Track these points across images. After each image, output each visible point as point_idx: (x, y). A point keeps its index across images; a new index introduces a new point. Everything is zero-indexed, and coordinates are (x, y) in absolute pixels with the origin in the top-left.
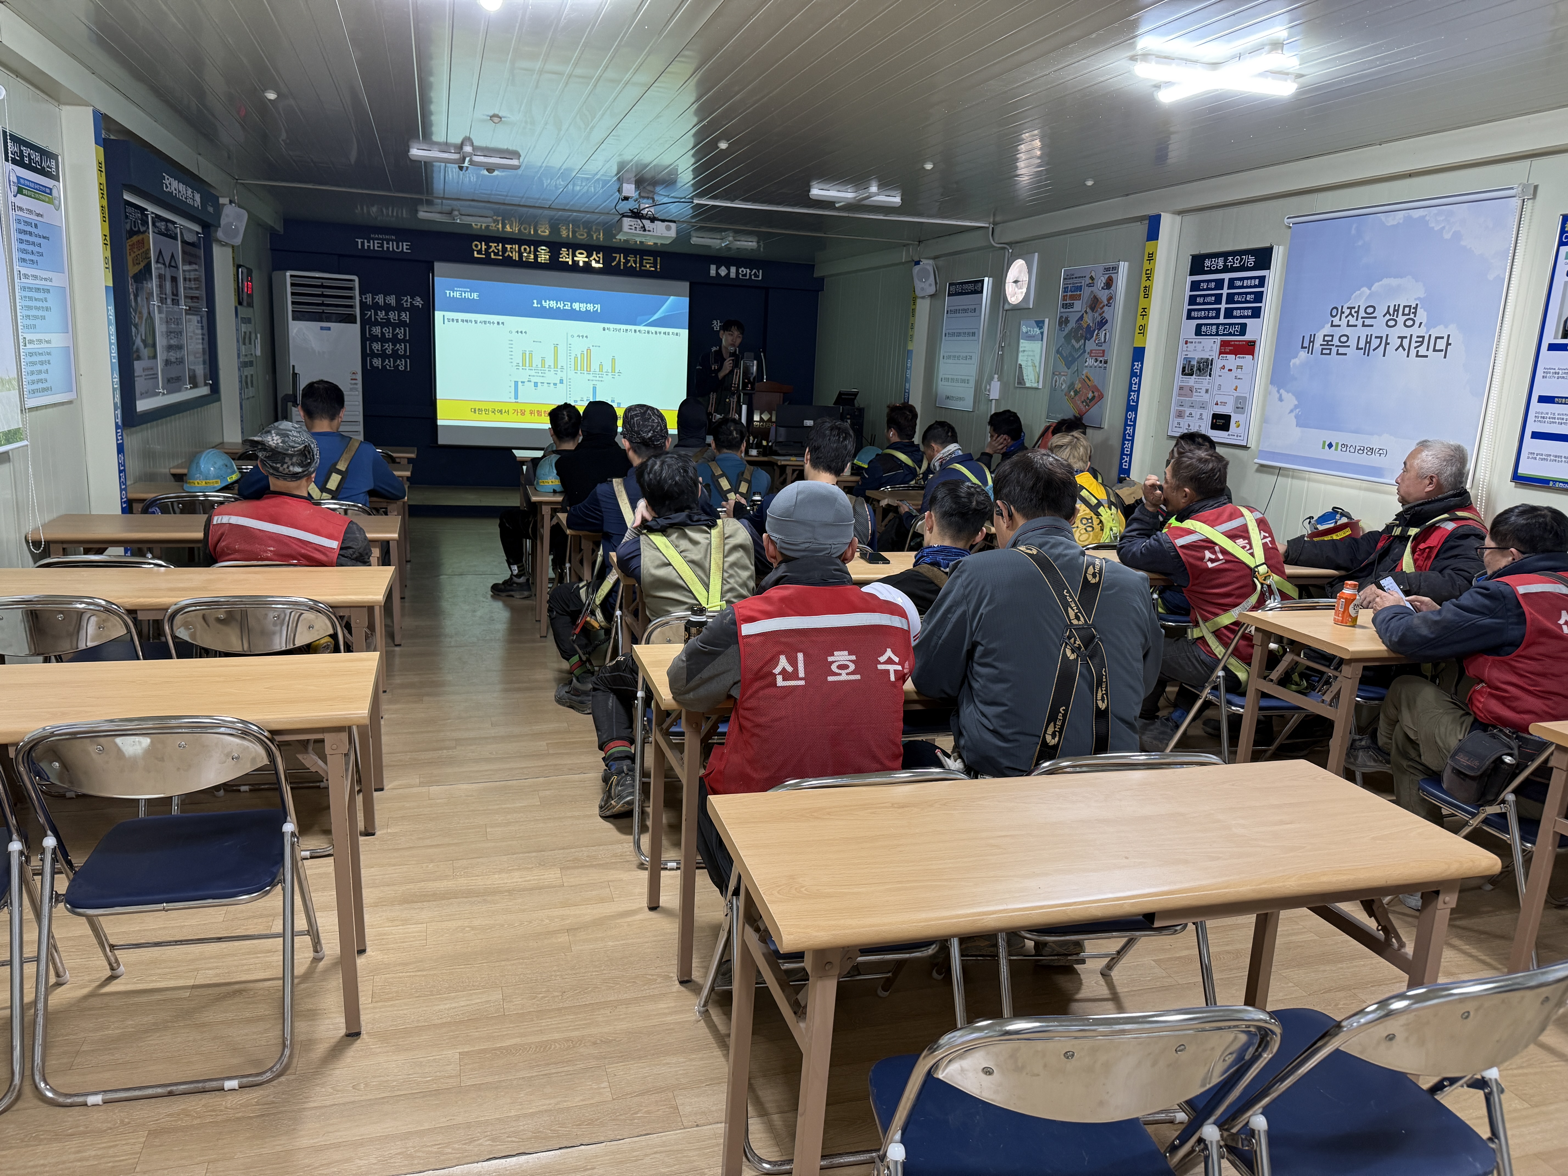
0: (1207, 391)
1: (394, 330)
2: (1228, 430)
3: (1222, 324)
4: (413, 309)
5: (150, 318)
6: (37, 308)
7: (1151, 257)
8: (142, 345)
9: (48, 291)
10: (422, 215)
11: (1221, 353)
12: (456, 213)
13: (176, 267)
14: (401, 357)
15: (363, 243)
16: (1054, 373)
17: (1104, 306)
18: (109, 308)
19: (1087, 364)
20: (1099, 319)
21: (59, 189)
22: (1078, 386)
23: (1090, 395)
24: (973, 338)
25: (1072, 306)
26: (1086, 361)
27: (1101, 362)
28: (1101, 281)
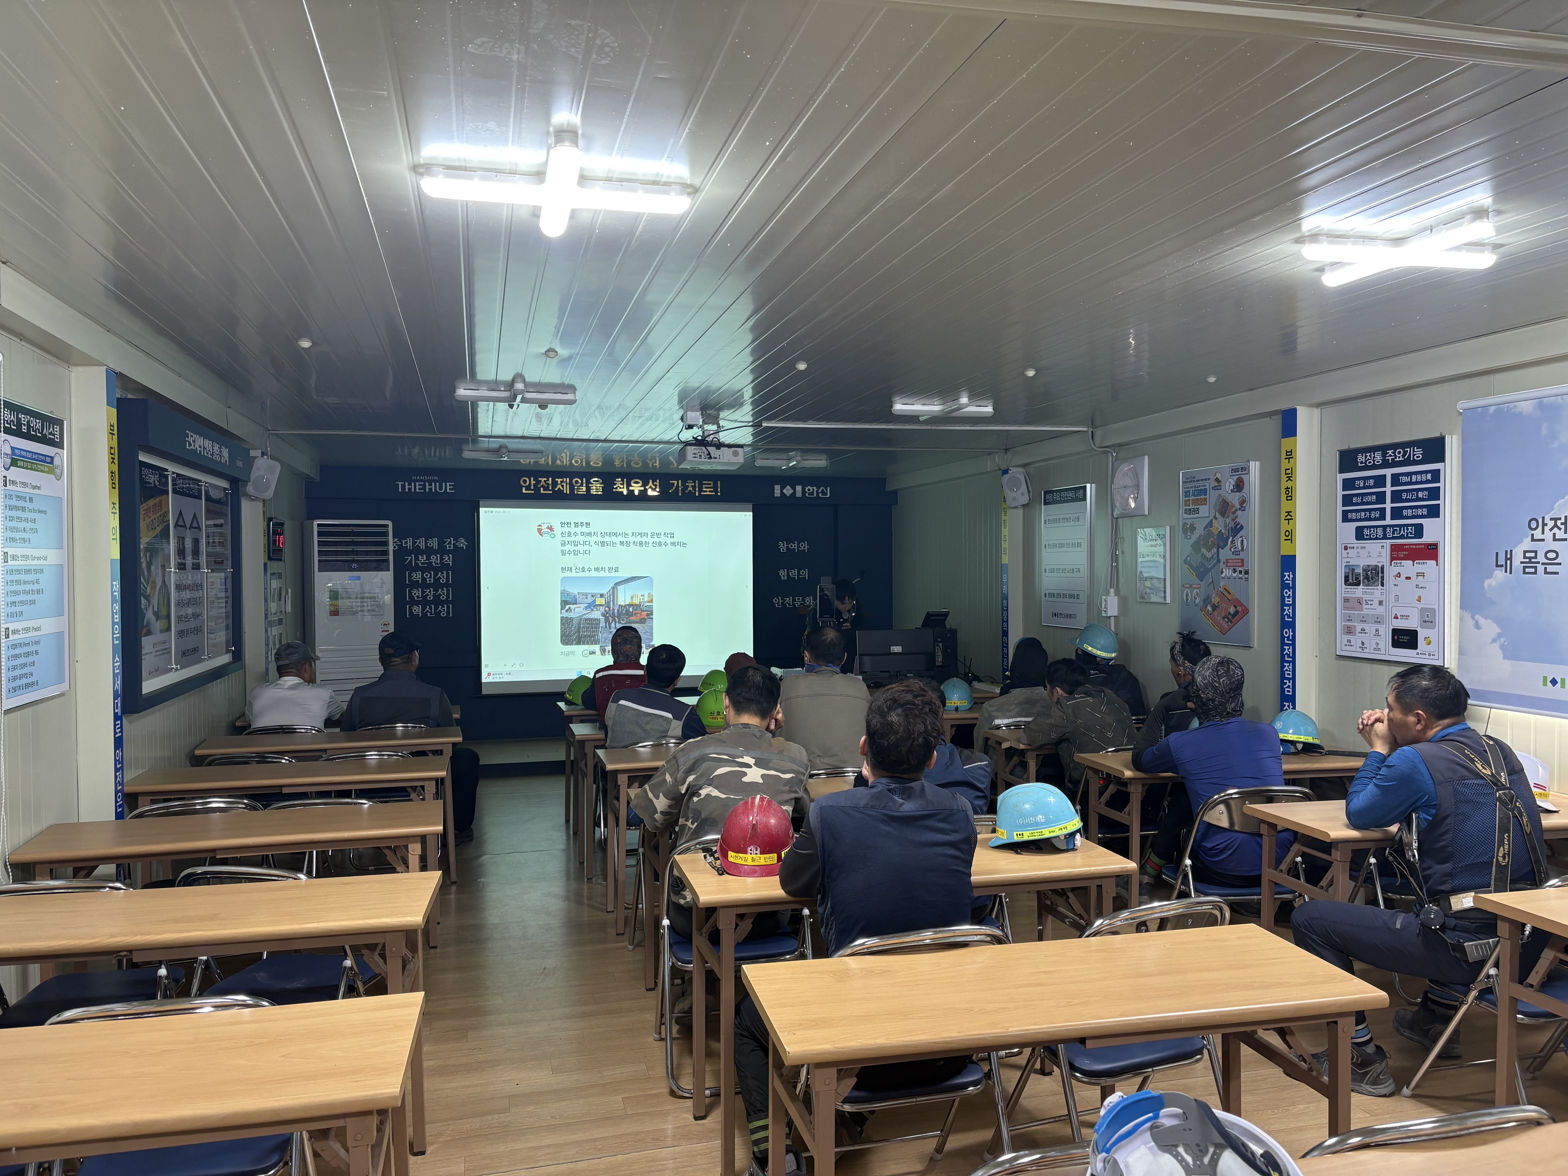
0: (1381, 603)
1: (436, 574)
2: (1416, 648)
3: (1390, 526)
4: (456, 551)
5: (165, 586)
6: (27, 592)
7: (1290, 455)
8: (153, 618)
9: (42, 571)
10: (467, 454)
11: (1392, 559)
12: (504, 450)
13: (199, 528)
14: (442, 603)
15: (403, 486)
16: (1183, 586)
17: (1237, 510)
18: (114, 583)
19: (1223, 575)
20: (1232, 525)
21: (62, 456)
22: (1215, 600)
23: (1232, 610)
24: (1079, 549)
25: (1197, 511)
26: (1222, 572)
27: (1240, 572)
28: (1229, 484)
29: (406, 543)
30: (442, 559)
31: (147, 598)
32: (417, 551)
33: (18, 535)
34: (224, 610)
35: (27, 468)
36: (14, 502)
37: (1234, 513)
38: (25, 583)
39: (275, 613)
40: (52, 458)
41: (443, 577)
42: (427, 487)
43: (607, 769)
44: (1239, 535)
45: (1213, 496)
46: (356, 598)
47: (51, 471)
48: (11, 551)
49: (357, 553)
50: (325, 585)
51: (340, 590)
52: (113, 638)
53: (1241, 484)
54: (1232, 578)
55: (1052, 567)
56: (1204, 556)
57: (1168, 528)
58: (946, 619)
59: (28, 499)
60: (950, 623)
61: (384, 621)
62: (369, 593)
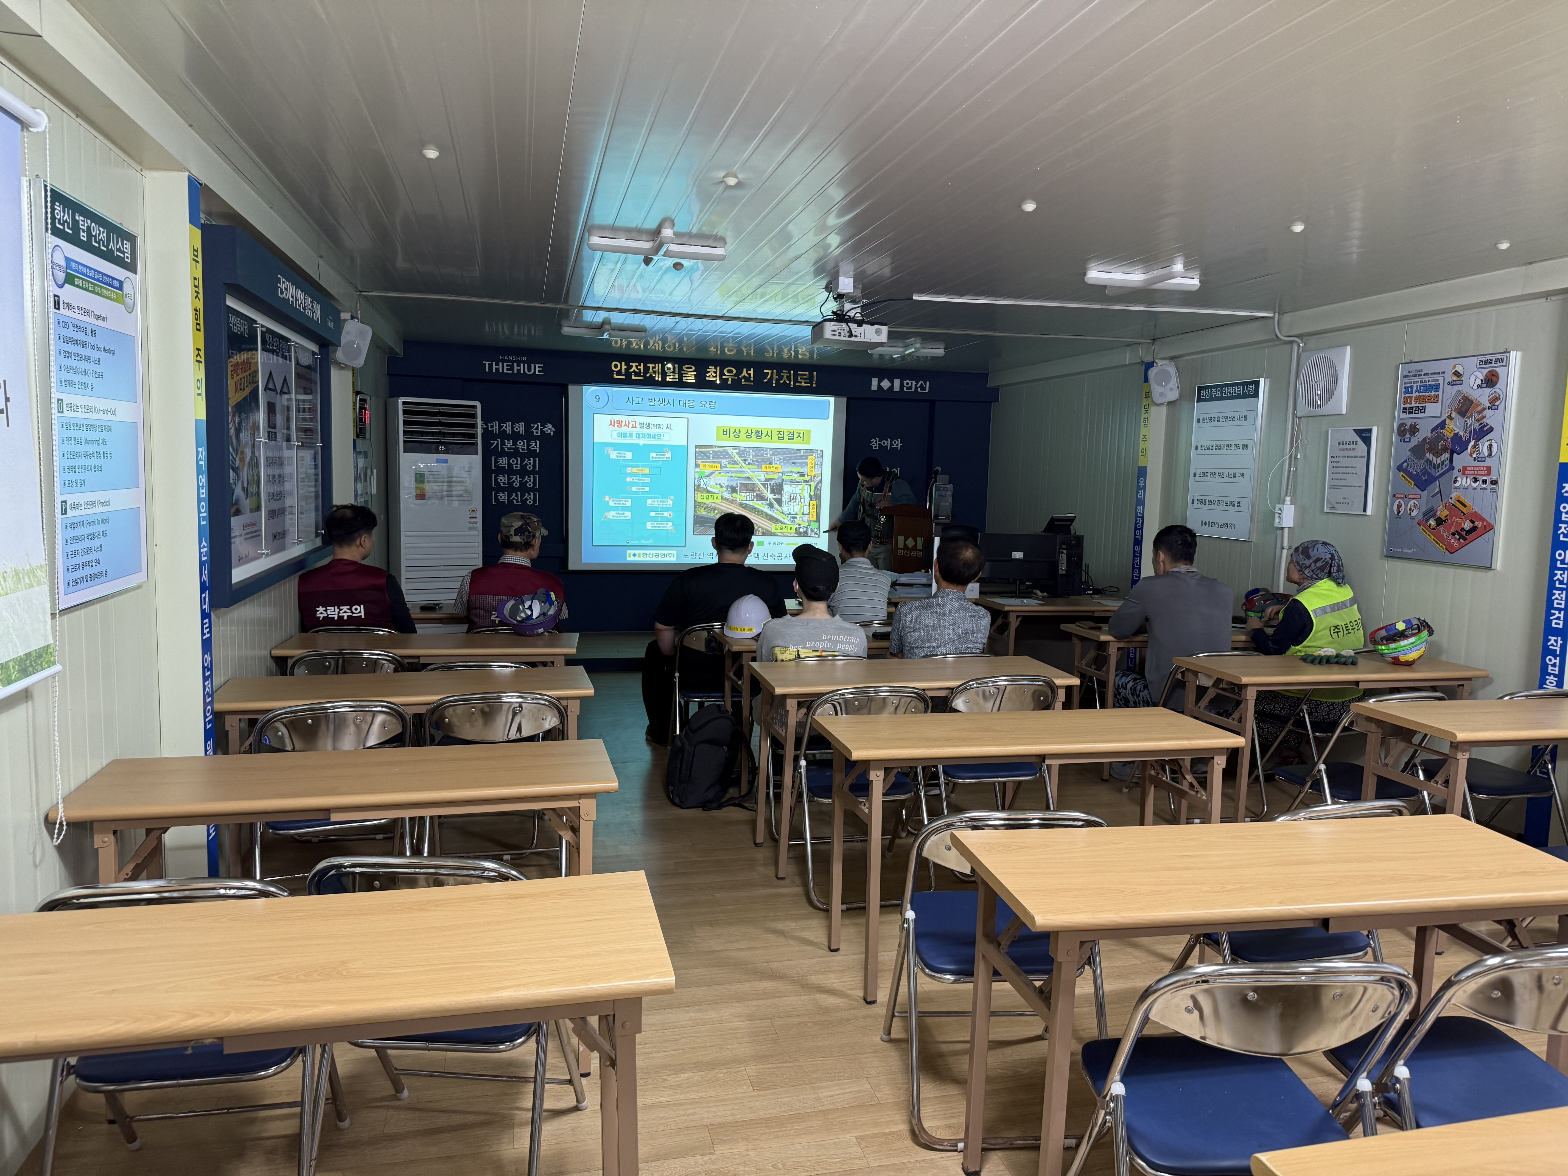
1: (522, 461)
4: (543, 437)
5: (254, 458)
6: (89, 455)
8: (243, 495)
9: (109, 429)
10: (566, 331)
12: (607, 325)
13: (289, 395)
14: (529, 491)
15: (491, 366)
16: (1394, 496)
17: (1485, 409)
18: (200, 449)
19: (1457, 485)
20: (1477, 426)
21: (132, 282)
22: (1442, 513)
23: (1467, 525)
24: (1245, 451)
25: (1423, 410)
26: (1456, 481)
27: (1484, 482)
28: (1475, 377)
29: (492, 427)
30: (528, 445)
31: (236, 470)
32: (503, 436)
33: (77, 378)
34: (313, 489)
35: (87, 290)
36: (70, 333)
37: (1479, 412)
38: (87, 442)
39: (362, 495)
40: (121, 283)
41: (530, 463)
42: (516, 368)
43: (776, 693)
44: (1486, 438)
45: (1448, 394)
46: (443, 482)
47: (120, 300)
48: (67, 399)
49: (444, 434)
50: (411, 467)
51: (426, 473)
52: (199, 518)
53: (1494, 378)
54: (1471, 489)
55: (1205, 471)
56: (1428, 462)
58: (1071, 525)
59: (89, 331)
60: (1077, 528)
61: (472, 507)
62: (457, 477)
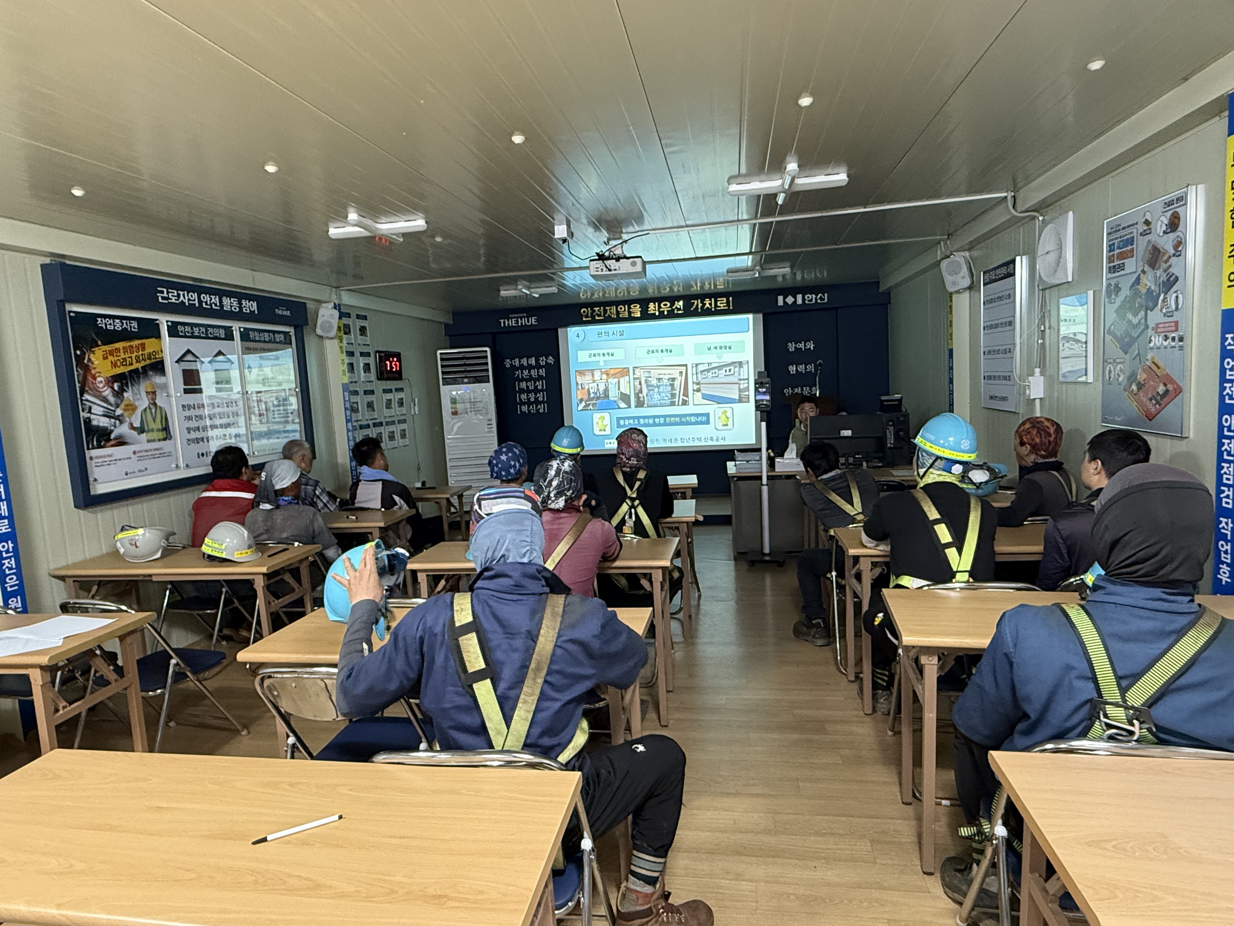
1: (535, 383)
4: (547, 366)
14: (540, 403)
15: (504, 322)
16: (1106, 361)
17: (1170, 257)
19: (1152, 345)
20: (1164, 278)
22: (1142, 376)
23: (1161, 389)
24: (1010, 328)
25: (1122, 267)
26: (1150, 341)
27: (1173, 339)
28: (1161, 224)
29: (515, 362)
30: (538, 372)
32: (522, 367)
37: (1166, 262)
41: (539, 385)
42: (520, 322)
44: (1173, 290)
45: (1141, 246)
46: (469, 403)
49: (468, 371)
50: (449, 394)
51: (457, 397)
53: (1176, 221)
54: (1162, 347)
55: (990, 348)
56: (1130, 322)
57: (1091, 293)
61: (489, 418)
62: (477, 399)
